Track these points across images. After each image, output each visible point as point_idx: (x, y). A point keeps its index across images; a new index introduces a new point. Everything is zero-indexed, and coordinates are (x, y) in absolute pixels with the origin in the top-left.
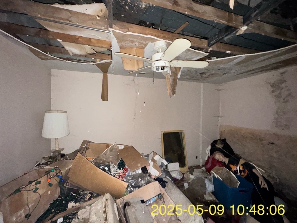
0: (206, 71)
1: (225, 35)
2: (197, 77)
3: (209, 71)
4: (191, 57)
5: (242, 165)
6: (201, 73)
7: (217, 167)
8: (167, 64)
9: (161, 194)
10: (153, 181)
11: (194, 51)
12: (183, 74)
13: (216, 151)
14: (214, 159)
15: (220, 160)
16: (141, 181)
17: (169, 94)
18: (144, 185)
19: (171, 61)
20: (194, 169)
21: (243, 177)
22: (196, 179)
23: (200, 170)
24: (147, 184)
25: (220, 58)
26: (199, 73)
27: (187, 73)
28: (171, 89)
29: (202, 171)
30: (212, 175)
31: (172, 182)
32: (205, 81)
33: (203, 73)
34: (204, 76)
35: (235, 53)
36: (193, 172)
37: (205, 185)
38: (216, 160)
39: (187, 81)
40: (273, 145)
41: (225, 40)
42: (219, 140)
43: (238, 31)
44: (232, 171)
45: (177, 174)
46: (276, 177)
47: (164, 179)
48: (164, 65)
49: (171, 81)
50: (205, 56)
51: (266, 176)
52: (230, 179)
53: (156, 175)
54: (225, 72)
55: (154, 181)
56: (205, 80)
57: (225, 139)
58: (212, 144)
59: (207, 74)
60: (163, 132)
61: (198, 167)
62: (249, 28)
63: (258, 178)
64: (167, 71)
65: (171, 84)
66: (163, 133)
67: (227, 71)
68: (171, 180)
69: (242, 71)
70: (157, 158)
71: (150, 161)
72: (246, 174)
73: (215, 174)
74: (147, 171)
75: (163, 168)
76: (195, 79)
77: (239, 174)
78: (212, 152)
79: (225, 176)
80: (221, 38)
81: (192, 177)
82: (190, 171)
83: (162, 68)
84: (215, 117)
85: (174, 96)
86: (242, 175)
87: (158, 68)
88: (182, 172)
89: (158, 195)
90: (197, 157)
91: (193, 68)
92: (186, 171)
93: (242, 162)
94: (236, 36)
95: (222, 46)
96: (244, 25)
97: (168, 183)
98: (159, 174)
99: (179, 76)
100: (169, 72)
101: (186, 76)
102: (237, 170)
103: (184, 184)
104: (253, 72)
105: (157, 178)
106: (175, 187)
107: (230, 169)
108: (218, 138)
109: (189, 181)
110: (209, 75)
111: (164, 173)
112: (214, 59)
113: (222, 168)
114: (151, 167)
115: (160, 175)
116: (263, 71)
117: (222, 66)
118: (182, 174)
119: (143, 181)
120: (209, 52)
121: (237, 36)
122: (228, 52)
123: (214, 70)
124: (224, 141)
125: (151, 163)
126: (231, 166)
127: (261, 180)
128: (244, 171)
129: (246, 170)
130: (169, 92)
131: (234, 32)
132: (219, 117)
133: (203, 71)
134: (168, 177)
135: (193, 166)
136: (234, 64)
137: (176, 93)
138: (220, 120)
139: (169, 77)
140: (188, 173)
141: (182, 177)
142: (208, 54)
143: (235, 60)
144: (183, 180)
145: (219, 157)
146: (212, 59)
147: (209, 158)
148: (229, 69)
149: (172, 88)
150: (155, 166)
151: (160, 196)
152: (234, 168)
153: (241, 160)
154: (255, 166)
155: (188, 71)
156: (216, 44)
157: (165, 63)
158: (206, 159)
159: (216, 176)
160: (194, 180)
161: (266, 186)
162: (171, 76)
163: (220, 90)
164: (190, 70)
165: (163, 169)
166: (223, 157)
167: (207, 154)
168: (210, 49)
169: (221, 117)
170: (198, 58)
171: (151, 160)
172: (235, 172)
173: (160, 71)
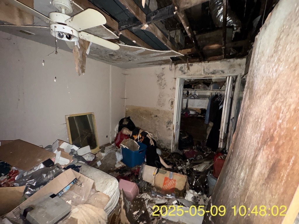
0: (115, 54)
1: (133, 25)
2: (106, 57)
3: (117, 54)
4: (102, 34)
5: (140, 134)
6: (110, 55)
7: (124, 140)
8: (75, 34)
9: (76, 179)
10: (63, 171)
11: (106, 29)
12: (92, 51)
13: (123, 127)
14: (122, 134)
15: (126, 134)
16: (47, 176)
17: (77, 71)
18: (52, 179)
19: (80, 32)
20: (105, 147)
21: (141, 142)
22: (107, 155)
23: (110, 147)
24: (56, 176)
25: (127, 45)
26: (109, 54)
27: (96, 50)
28: (80, 66)
29: (112, 147)
30: (121, 147)
31: (85, 165)
32: (113, 64)
33: (112, 55)
34: (113, 58)
35: (138, 44)
36: (105, 150)
37: (116, 157)
38: (123, 134)
39: (95, 59)
40: (157, 117)
41: (133, 30)
42: (125, 118)
43: (142, 26)
44: (135, 140)
45: (89, 157)
46: (157, 137)
47: (76, 165)
48: (71, 33)
49: (79, 56)
50: (116, 38)
51: (153, 138)
52: (133, 146)
53: (67, 164)
54: (130, 60)
55: (65, 170)
56: (113, 62)
57: (129, 117)
58: (120, 122)
59: (116, 57)
60: (69, 116)
61: (109, 144)
62: (149, 27)
63: (149, 140)
64: (74, 43)
65: (79, 60)
66: (69, 118)
67: (132, 58)
68: (84, 163)
69: (142, 61)
70: (64, 146)
71: (56, 152)
72: (143, 140)
73: (123, 146)
74: (53, 163)
75: (74, 154)
76: (104, 60)
77: (139, 141)
78: (120, 129)
79: (130, 145)
80: (130, 26)
81: (103, 155)
82: (101, 150)
83: (68, 37)
84: (122, 98)
85: (84, 74)
86: (141, 141)
87: (61, 34)
88: (94, 153)
89: (73, 181)
90: (107, 137)
91: (102, 47)
92: (98, 151)
93: (141, 131)
94: (140, 30)
95: (129, 33)
96: (147, 23)
97: (82, 166)
98: (70, 162)
99: (88, 52)
100: (77, 44)
101: (94, 54)
102: (138, 139)
103: (97, 163)
104: (148, 64)
105: (68, 166)
106: (90, 167)
107: (133, 138)
108: (124, 117)
109: (102, 159)
110: (117, 59)
111: (76, 159)
112: (123, 45)
113: (128, 139)
114: (58, 158)
115: (72, 162)
116: (154, 64)
117: (128, 53)
118: (94, 155)
119: (50, 175)
120: (119, 35)
121: (142, 30)
122: (134, 41)
123: (122, 54)
124: (128, 119)
125: (58, 153)
126: (134, 136)
127: (151, 141)
128: (142, 138)
129: (143, 137)
130: (77, 68)
131: (140, 26)
132: (125, 99)
133: (112, 53)
134: (80, 162)
135: (104, 145)
136: (138, 54)
137: (85, 71)
138: (125, 101)
139: (77, 50)
140: (100, 152)
141: (94, 158)
142: (118, 37)
143: (138, 50)
144: (95, 160)
145: (126, 131)
146: (121, 43)
147: (117, 134)
148: (133, 57)
149: (81, 64)
150: (63, 155)
151: (75, 181)
152: (136, 137)
153: (140, 130)
154: (148, 133)
155: (97, 48)
156: (125, 30)
157: (72, 31)
158: (115, 136)
159: (124, 147)
160: (106, 156)
161: (153, 144)
162: (79, 50)
163: (125, 75)
164: (100, 48)
165: (73, 156)
166: (129, 131)
167: (116, 131)
168: (120, 33)
169: (126, 99)
170: (109, 38)
171: (57, 150)
172: (137, 140)
173: (65, 39)
